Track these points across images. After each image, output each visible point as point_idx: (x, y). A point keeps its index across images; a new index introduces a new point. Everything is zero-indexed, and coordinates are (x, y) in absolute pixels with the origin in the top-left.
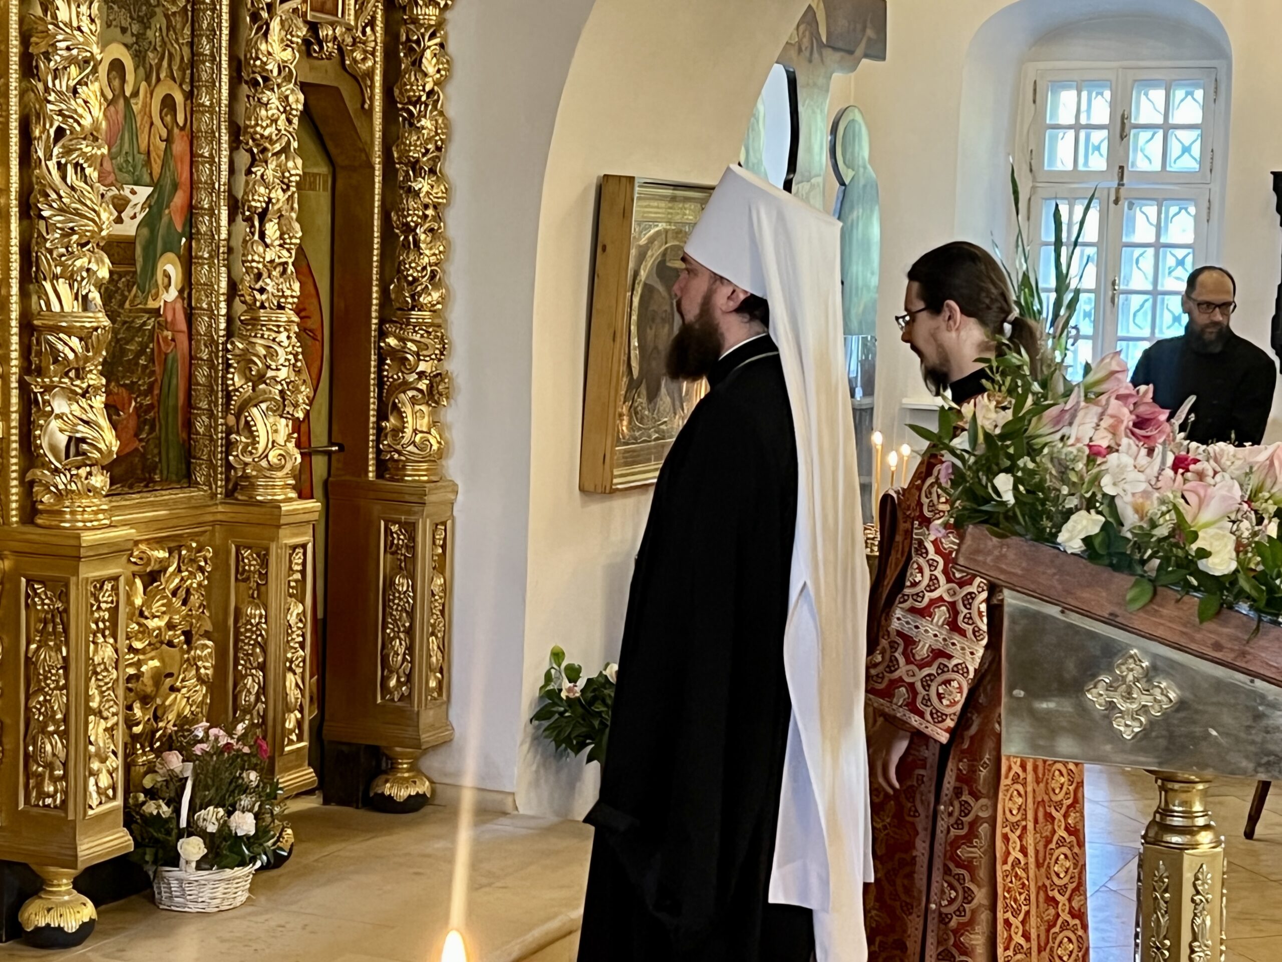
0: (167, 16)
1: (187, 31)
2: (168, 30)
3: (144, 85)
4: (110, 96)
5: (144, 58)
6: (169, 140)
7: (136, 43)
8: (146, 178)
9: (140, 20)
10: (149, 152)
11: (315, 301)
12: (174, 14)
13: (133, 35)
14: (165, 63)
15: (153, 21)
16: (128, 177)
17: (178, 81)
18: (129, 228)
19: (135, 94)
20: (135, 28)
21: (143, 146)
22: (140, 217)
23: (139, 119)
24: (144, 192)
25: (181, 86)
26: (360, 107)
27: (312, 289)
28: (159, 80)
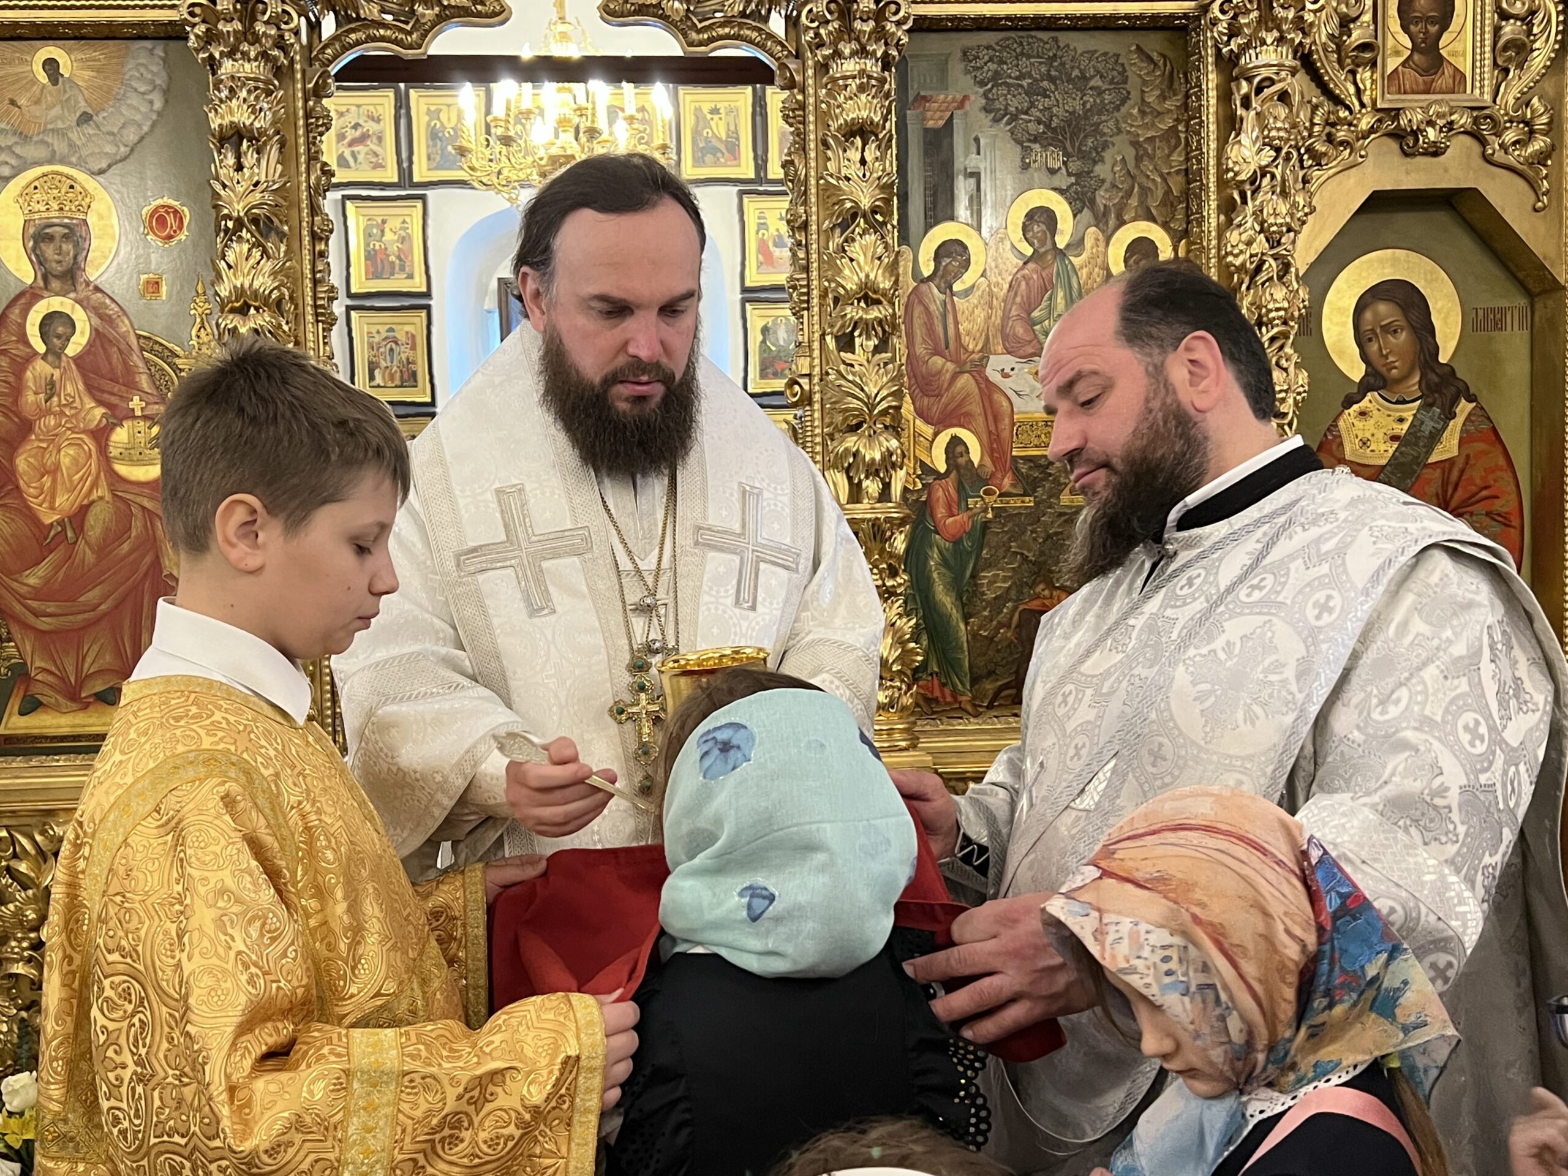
0: (1135, 144)
1: (1177, 157)
2: (1138, 159)
3: (1092, 234)
4: (1029, 251)
5: (1092, 201)
7: (1077, 183)
9: (1083, 156)
11: (1507, 476)
12: (1151, 140)
13: (1069, 174)
14: (1134, 202)
15: (1107, 155)
17: (1159, 220)
19: (1077, 244)
20: (1074, 166)
23: (1084, 273)
25: (1165, 226)
26: (1530, 208)
27: (1502, 461)
28: (1122, 223)
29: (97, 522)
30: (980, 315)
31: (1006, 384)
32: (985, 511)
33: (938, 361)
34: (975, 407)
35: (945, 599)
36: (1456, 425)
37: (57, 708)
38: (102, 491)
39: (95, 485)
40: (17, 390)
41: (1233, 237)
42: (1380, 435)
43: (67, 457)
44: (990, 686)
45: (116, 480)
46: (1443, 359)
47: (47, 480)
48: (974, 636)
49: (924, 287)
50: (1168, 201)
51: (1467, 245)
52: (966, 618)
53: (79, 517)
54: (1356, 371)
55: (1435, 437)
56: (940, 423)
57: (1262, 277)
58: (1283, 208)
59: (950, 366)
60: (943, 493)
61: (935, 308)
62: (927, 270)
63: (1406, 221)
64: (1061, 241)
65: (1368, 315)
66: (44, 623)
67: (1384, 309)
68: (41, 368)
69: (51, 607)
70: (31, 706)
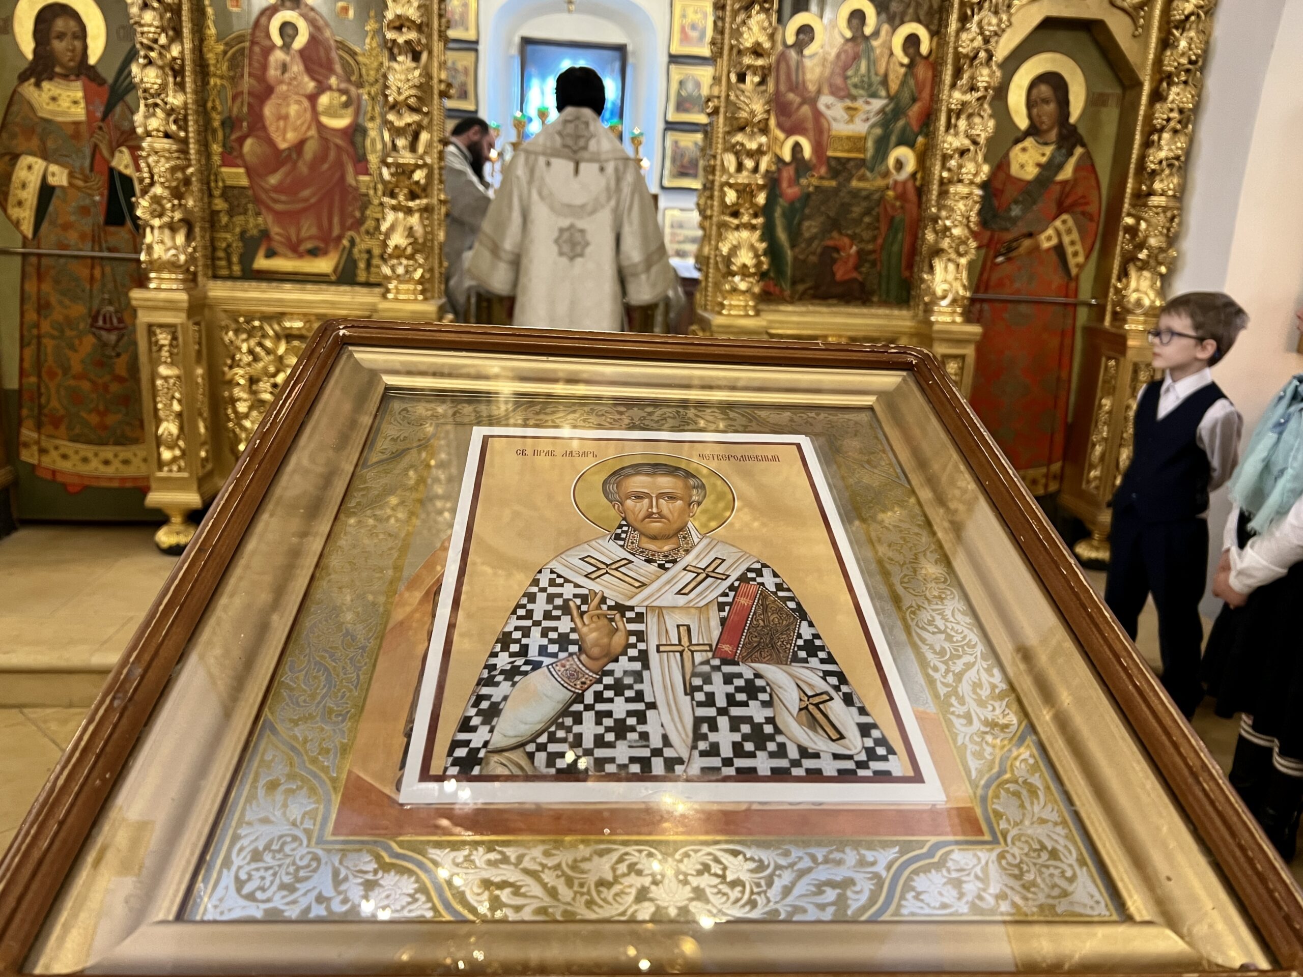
3: (885, 28)
4: (849, 35)
5: (888, 8)
6: (911, 66)
8: (883, 93)
10: (886, 76)
11: (1095, 193)
14: (911, 11)
16: (861, 92)
18: (859, 127)
19: (876, 33)
21: (882, 71)
22: (873, 120)
23: (878, 51)
24: (877, 104)
25: (927, 27)
26: (1130, 35)
27: (1093, 183)
28: (902, 22)
29: (310, 150)
30: (818, 70)
31: (828, 113)
32: (808, 186)
33: (791, 96)
34: (810, 125)
35: (782, 235)
36: (1072, 161)
37: (285, 256)
38: (313, 132)
39: (309, 128)
40: (264, 67)
41: (964, 36)
42: (1031, 163)
43: (293, 109)
44: (801, 288)
45: (321, 127)
46: (1072, 120)
47: (282, 123)
48: (795, 259)
49: (788, 51)
50: (930, 13)
51: (1094, 53)
52: (793, 246)
53: (299, 146)
54: (1022, 122)
55: (1060, 167)
56: (789, 132)
57: (977, 62)
58: (994, 21)
59: (798, 100)
60: (788, 174)
61: (793, 64)
62: (791, 39)
63: (1062, 36)
64: (868, 31)
65: (1035, 92)
66: (279, 207)
67: (1044, 90)
68: (278, 56)
69: (283, 198)
70: (271, 254)
